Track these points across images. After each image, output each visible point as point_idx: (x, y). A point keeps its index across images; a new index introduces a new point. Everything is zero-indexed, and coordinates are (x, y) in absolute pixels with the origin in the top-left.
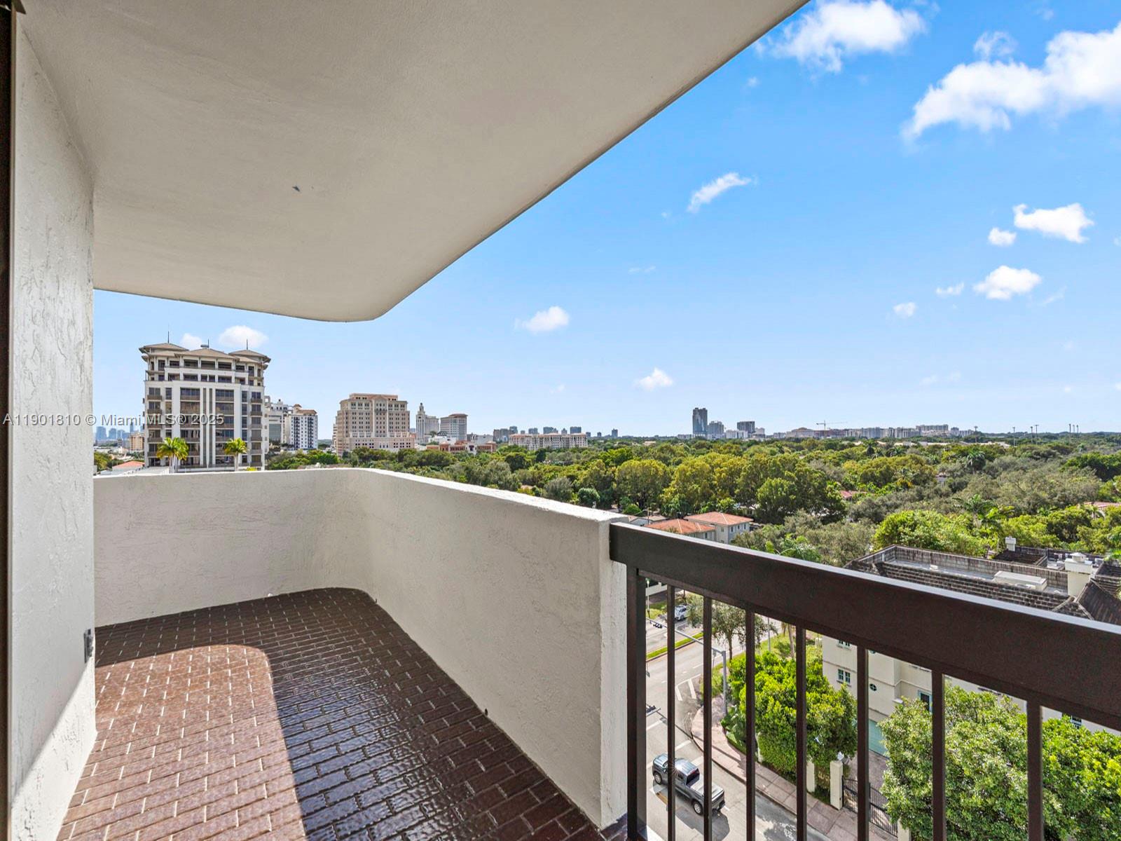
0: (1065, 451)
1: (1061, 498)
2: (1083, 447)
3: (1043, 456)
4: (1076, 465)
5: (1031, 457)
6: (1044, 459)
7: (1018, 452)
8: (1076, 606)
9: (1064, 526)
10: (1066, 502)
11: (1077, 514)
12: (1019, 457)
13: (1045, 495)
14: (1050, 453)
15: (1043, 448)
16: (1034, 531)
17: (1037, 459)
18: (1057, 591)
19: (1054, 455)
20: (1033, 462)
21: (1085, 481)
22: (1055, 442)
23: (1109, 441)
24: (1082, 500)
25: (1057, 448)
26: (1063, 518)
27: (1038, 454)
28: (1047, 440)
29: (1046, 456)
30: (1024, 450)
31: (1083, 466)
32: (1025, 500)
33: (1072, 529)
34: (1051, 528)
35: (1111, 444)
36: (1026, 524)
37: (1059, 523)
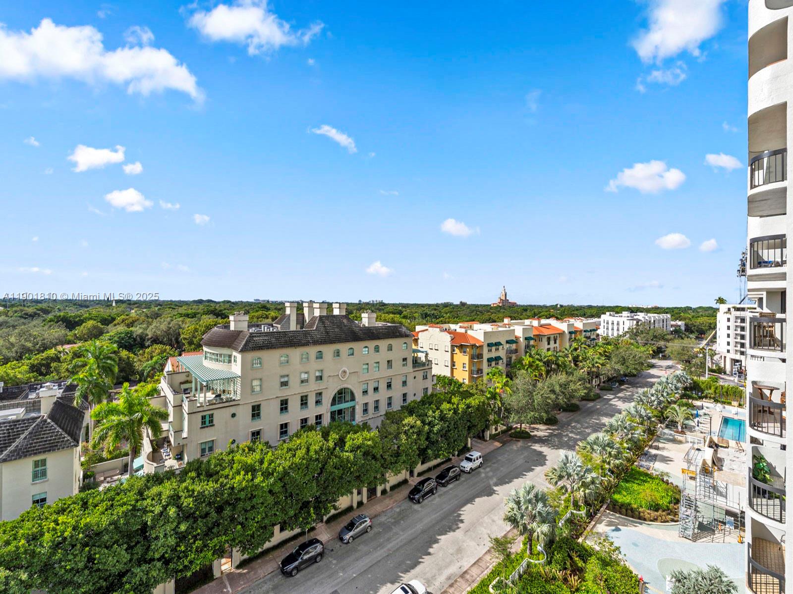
0: (46, 312)
1: (41, 345)
2: (58, 309)
3: (31, 316)
4: (53, 321)
5: (21, 317)
6: (31, 318)
7: (10, 314)
8: (46, 421)
9: (43, 365)
10: (45, 348)
11: (51, 355)
12: (11, 317)
13: (29, 345)
14: (35, 314)
15: (30, 310)
16: (19, 373)
17: (25, 318)
18: (33, 415)
19: (39, 315)
20: (23, 320)
21: (58, 332)
22: (40, 305)
23: (75, 304)
24: (56, 345)
25: (42, 310)
26: (42, 359)
27: (26, 314)
28: (34, 304)
29: (32, 316)
30: (16, 312)
31: (57, 322)
32: (13, 350)
33: (48, 366)
34: (33, 368)
35: (76, 306)
36: (13, 369)
37: (40, 364)
